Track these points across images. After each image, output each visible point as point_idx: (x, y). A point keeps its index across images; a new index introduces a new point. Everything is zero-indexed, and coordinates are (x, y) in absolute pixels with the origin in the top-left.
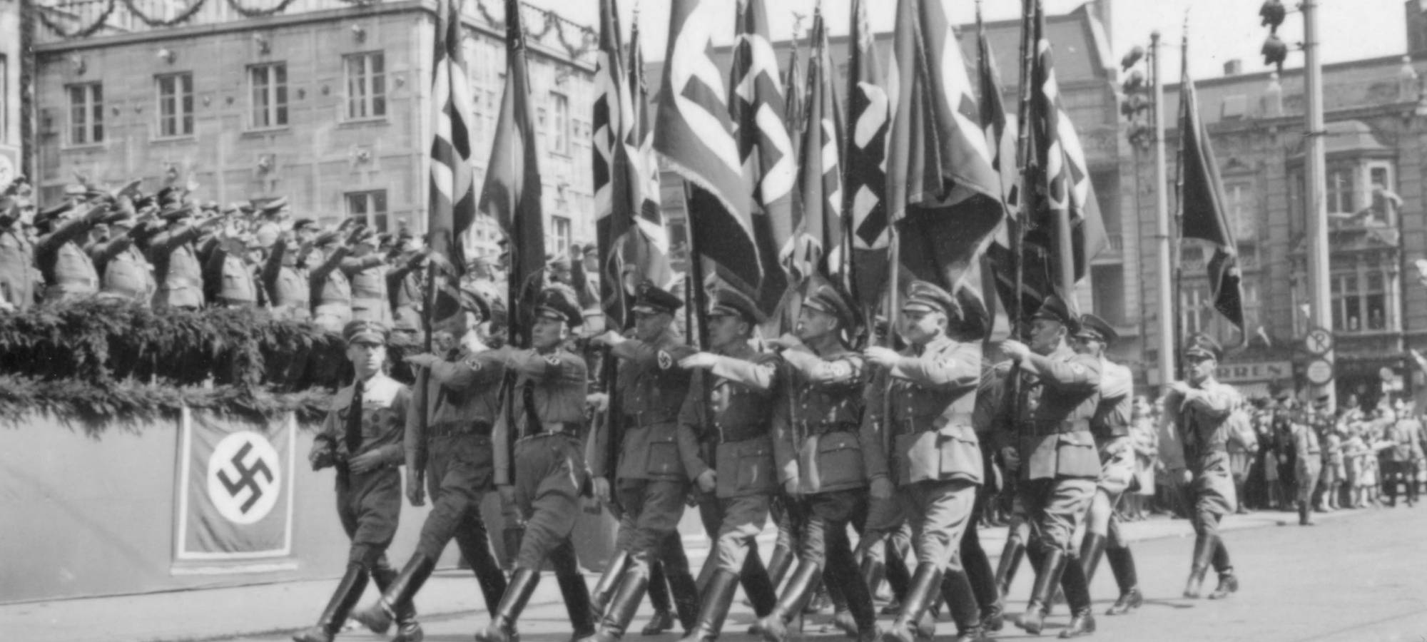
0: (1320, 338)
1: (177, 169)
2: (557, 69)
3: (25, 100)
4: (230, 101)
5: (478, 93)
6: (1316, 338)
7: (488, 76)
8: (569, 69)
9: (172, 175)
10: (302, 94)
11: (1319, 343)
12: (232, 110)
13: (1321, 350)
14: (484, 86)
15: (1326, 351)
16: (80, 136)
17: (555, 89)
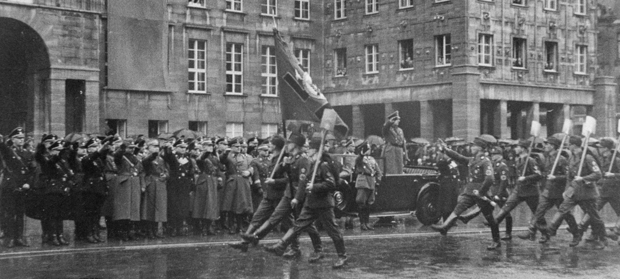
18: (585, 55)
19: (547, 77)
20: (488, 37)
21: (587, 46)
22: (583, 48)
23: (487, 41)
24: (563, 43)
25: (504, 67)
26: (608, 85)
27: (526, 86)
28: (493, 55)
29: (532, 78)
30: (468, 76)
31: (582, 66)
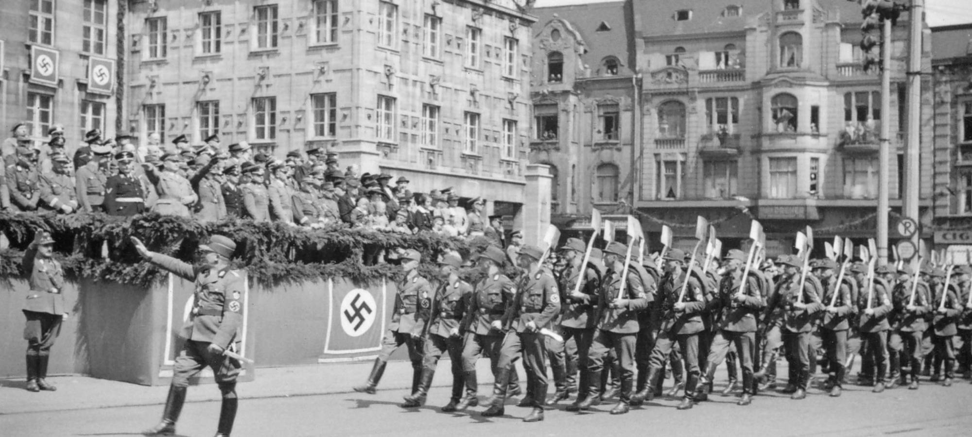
0: (908, 225)
1: (210, 76)
2: (473, 10)
3: (121, 29)
4: (243, 31)
5: (406, 27)
6: (905, 225)
7: (415, 15)
8: (481, 10)
9: (206, 79)
10: (286, 27)
11: (906, 229)
12: (244, 37)
13: (908, 234)
14: (411, 22)
15: (913, 234)
16: (153, 51)
17: (472, 24)
18: (513, 133)
19: (466, 161)
20: (389, 101)
21: (516, 122)
22: (511, 123)
23: (388, 107)
24: (488, 114)
25: (410, 144)
26: (543, 176)
27: (438, 174)
28: (395, 126)
29: (447, 162)
30: (362, 155)
31: (509, 149)
